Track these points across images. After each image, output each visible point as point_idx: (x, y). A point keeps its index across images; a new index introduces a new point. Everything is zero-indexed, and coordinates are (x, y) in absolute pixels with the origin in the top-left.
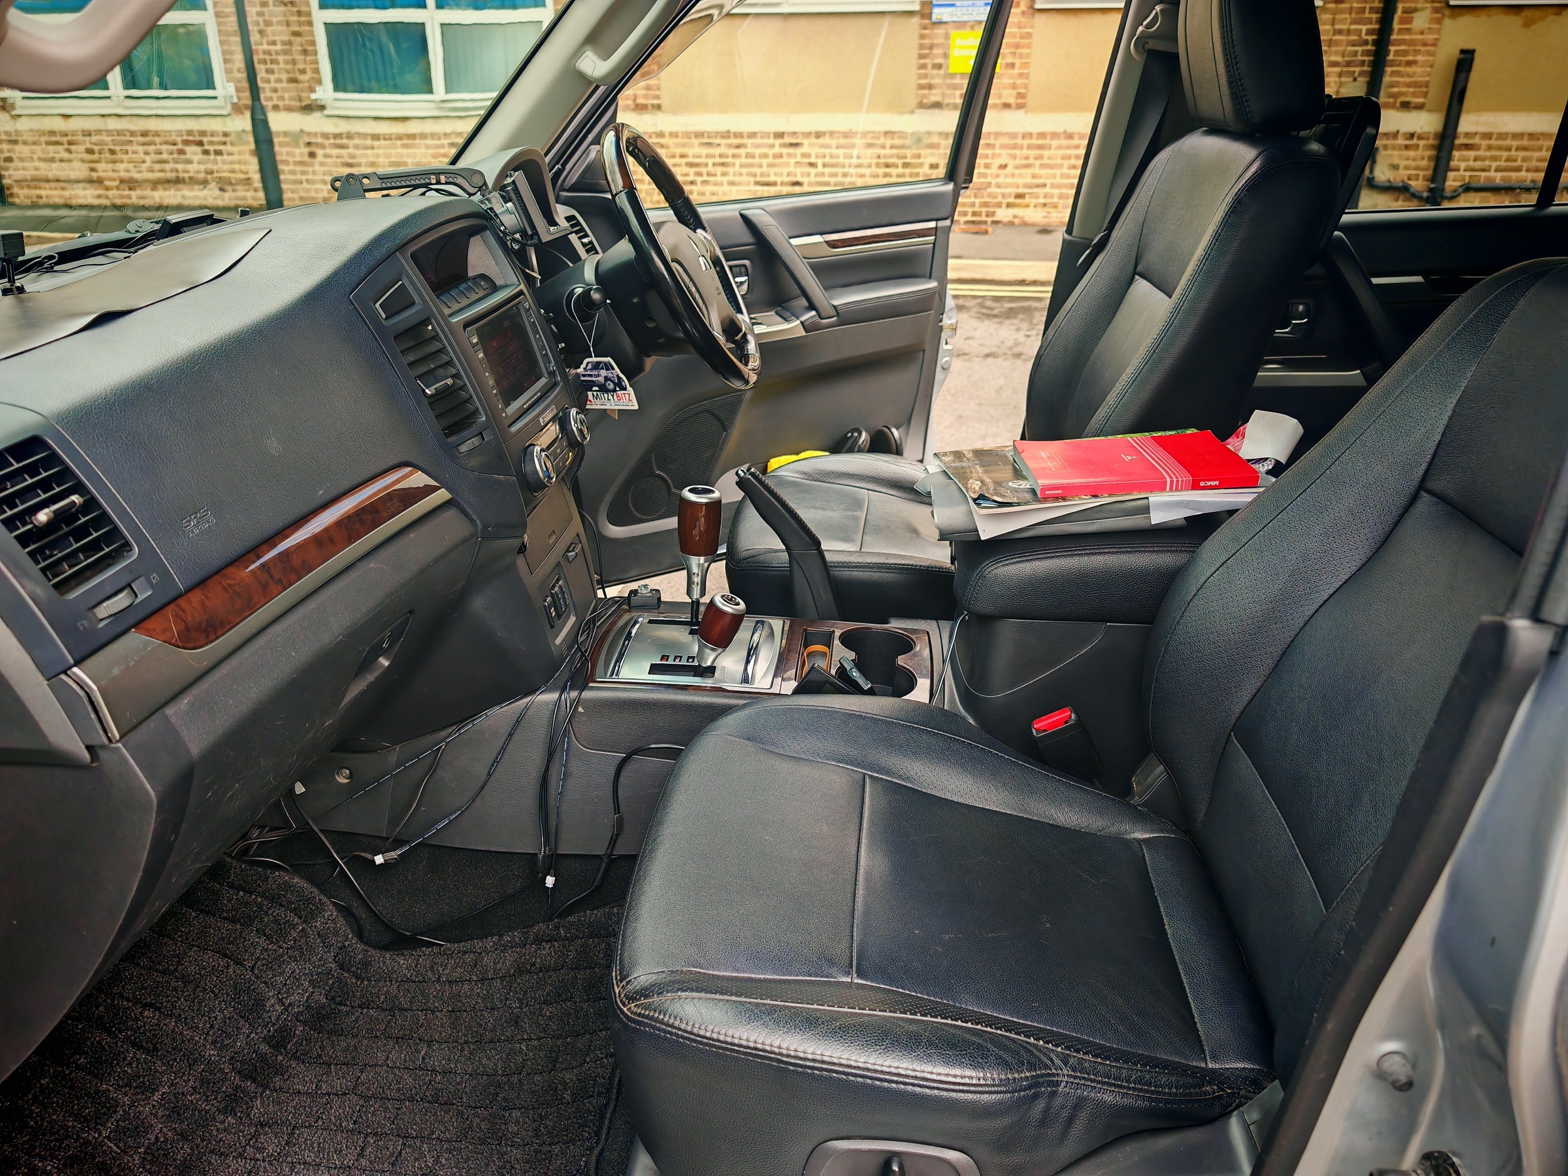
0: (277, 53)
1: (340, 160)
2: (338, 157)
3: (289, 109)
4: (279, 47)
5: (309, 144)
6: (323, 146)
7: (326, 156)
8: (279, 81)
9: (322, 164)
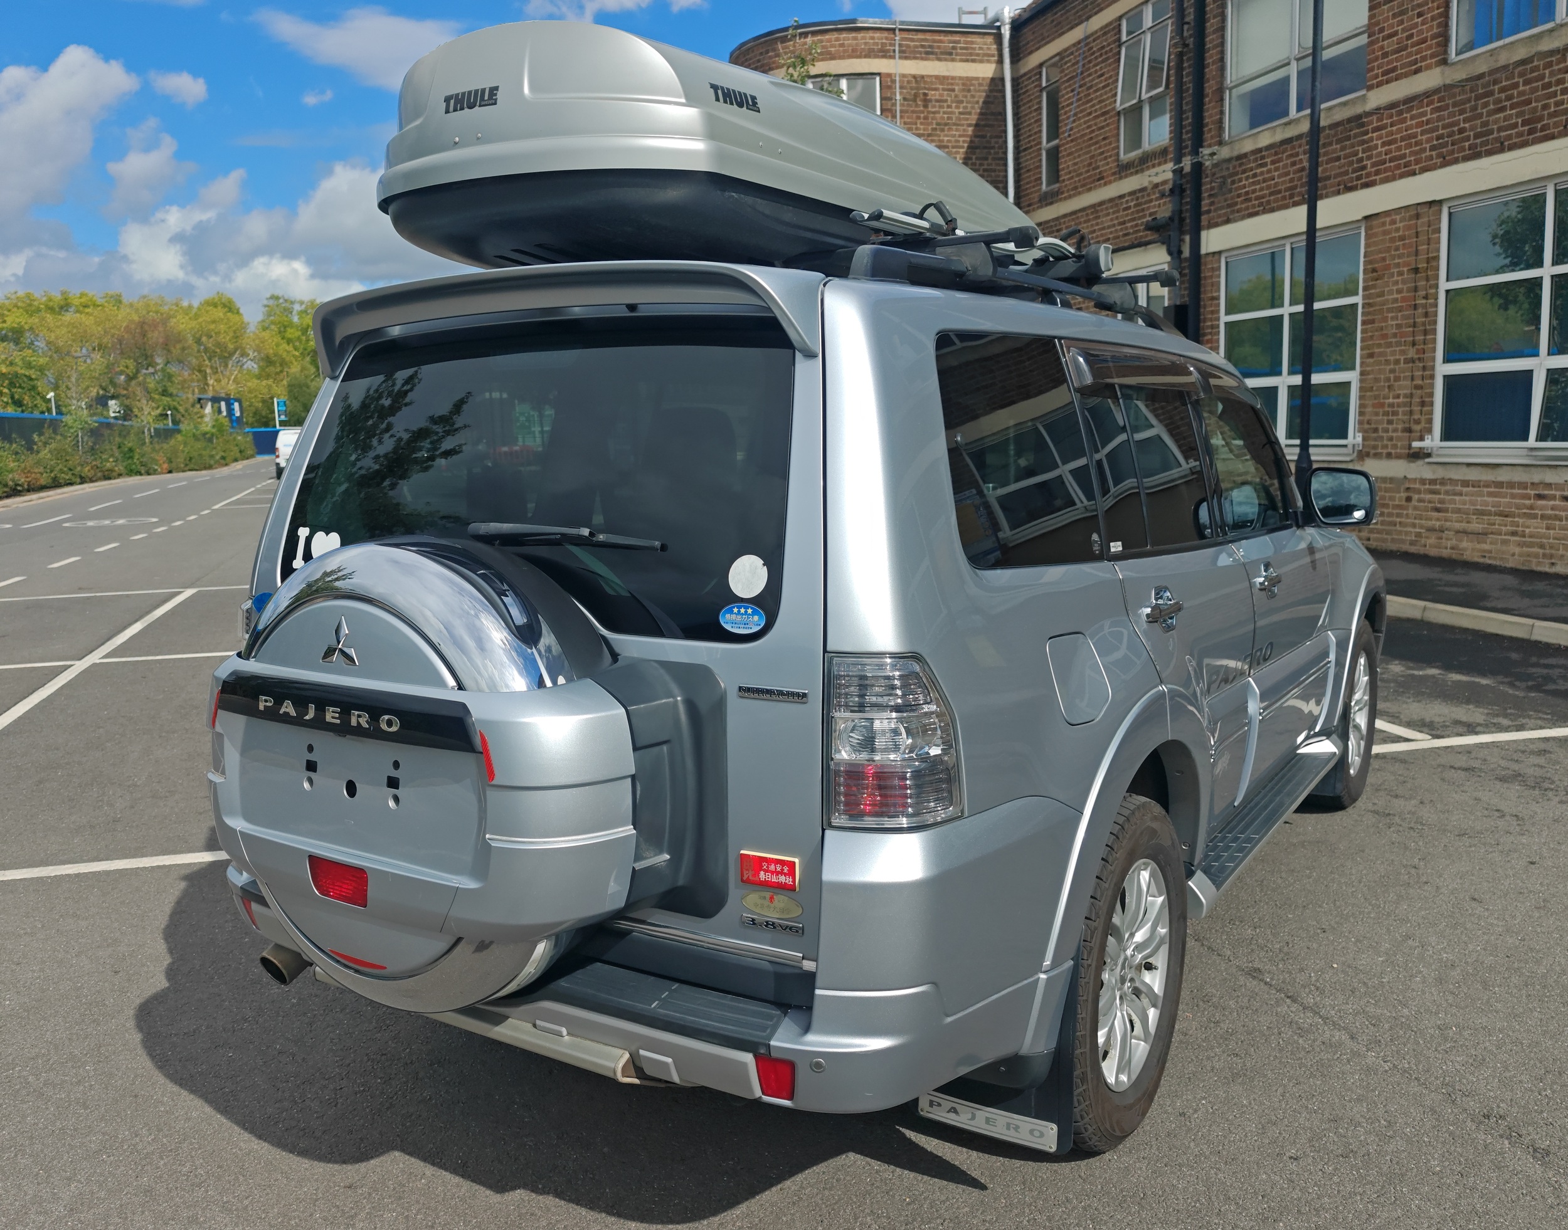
0: (1399, 405)
1: (1430, 505)
2: (1430, 502)
3: (1399, 457)
4: (1401, 400)
5: (1408, 489)
6: (1419, 492)
7: (1420, 500)
8: (1395, 430)
9: (1415, 508)
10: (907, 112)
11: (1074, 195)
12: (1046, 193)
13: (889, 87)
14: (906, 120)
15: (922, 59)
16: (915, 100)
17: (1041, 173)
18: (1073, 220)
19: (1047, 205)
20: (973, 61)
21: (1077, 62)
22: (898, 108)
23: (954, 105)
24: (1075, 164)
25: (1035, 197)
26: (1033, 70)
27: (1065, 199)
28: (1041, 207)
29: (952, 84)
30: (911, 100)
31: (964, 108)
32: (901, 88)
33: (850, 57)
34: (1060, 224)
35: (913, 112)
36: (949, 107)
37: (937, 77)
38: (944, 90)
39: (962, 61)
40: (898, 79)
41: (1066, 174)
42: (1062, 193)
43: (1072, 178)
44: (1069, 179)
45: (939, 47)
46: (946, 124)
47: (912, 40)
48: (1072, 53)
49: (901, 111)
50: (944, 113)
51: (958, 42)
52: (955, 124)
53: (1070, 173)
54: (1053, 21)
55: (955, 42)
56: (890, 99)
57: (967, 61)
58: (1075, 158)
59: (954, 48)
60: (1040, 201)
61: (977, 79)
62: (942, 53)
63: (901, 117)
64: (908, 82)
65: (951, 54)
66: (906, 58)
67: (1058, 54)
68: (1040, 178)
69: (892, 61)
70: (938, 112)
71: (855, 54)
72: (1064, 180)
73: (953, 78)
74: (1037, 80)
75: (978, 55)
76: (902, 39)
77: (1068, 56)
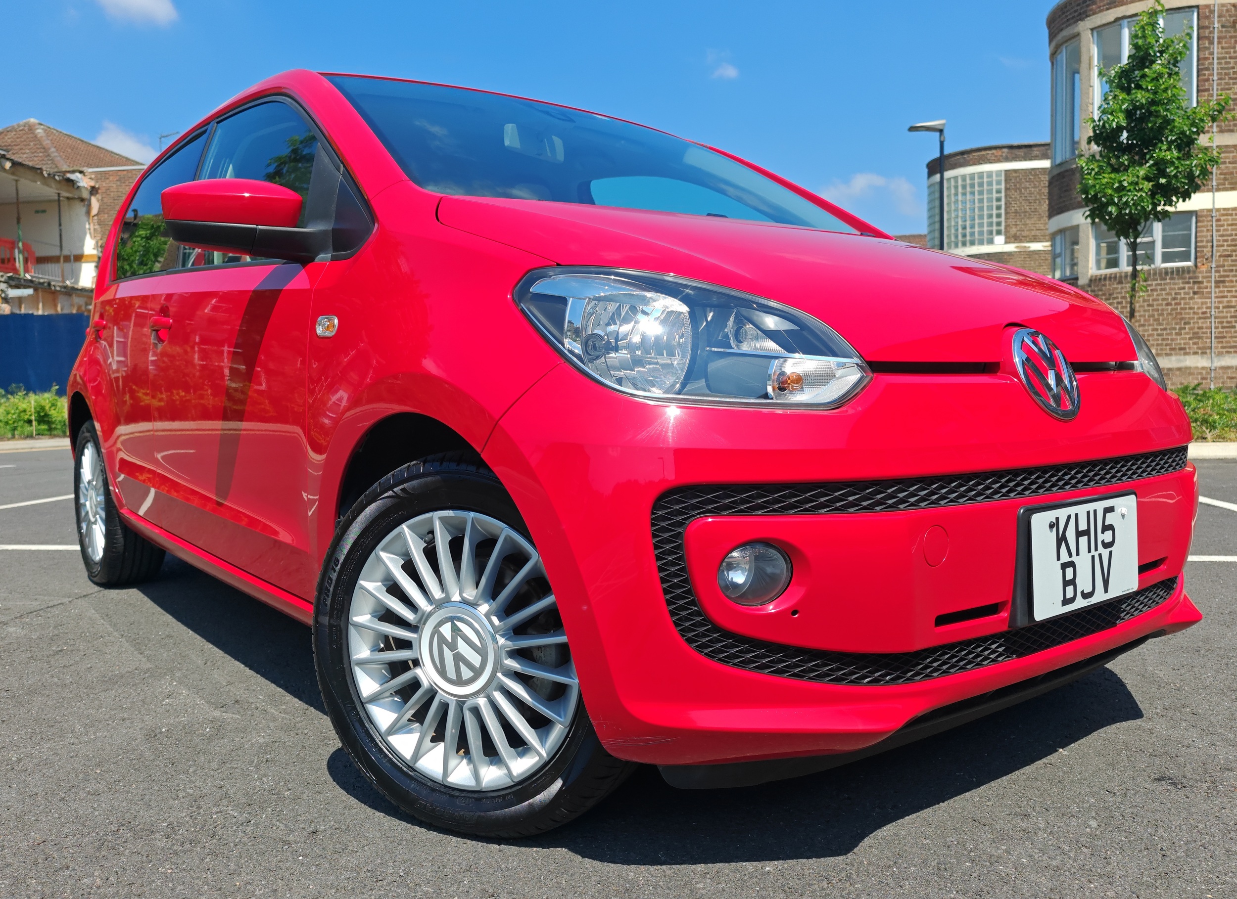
10: (1225, 37)
13: (1207, 17)
14: (1224, 45)
16: (1234, 27)
22: (1216, 35)
30: (1231, 27)
32: (1219, 16)
35: (1230, 37)
40: (1216, 9)
49: (1219, 38)
56: (1208, 27)
63: (1219, 43)
64: (1227, 11)
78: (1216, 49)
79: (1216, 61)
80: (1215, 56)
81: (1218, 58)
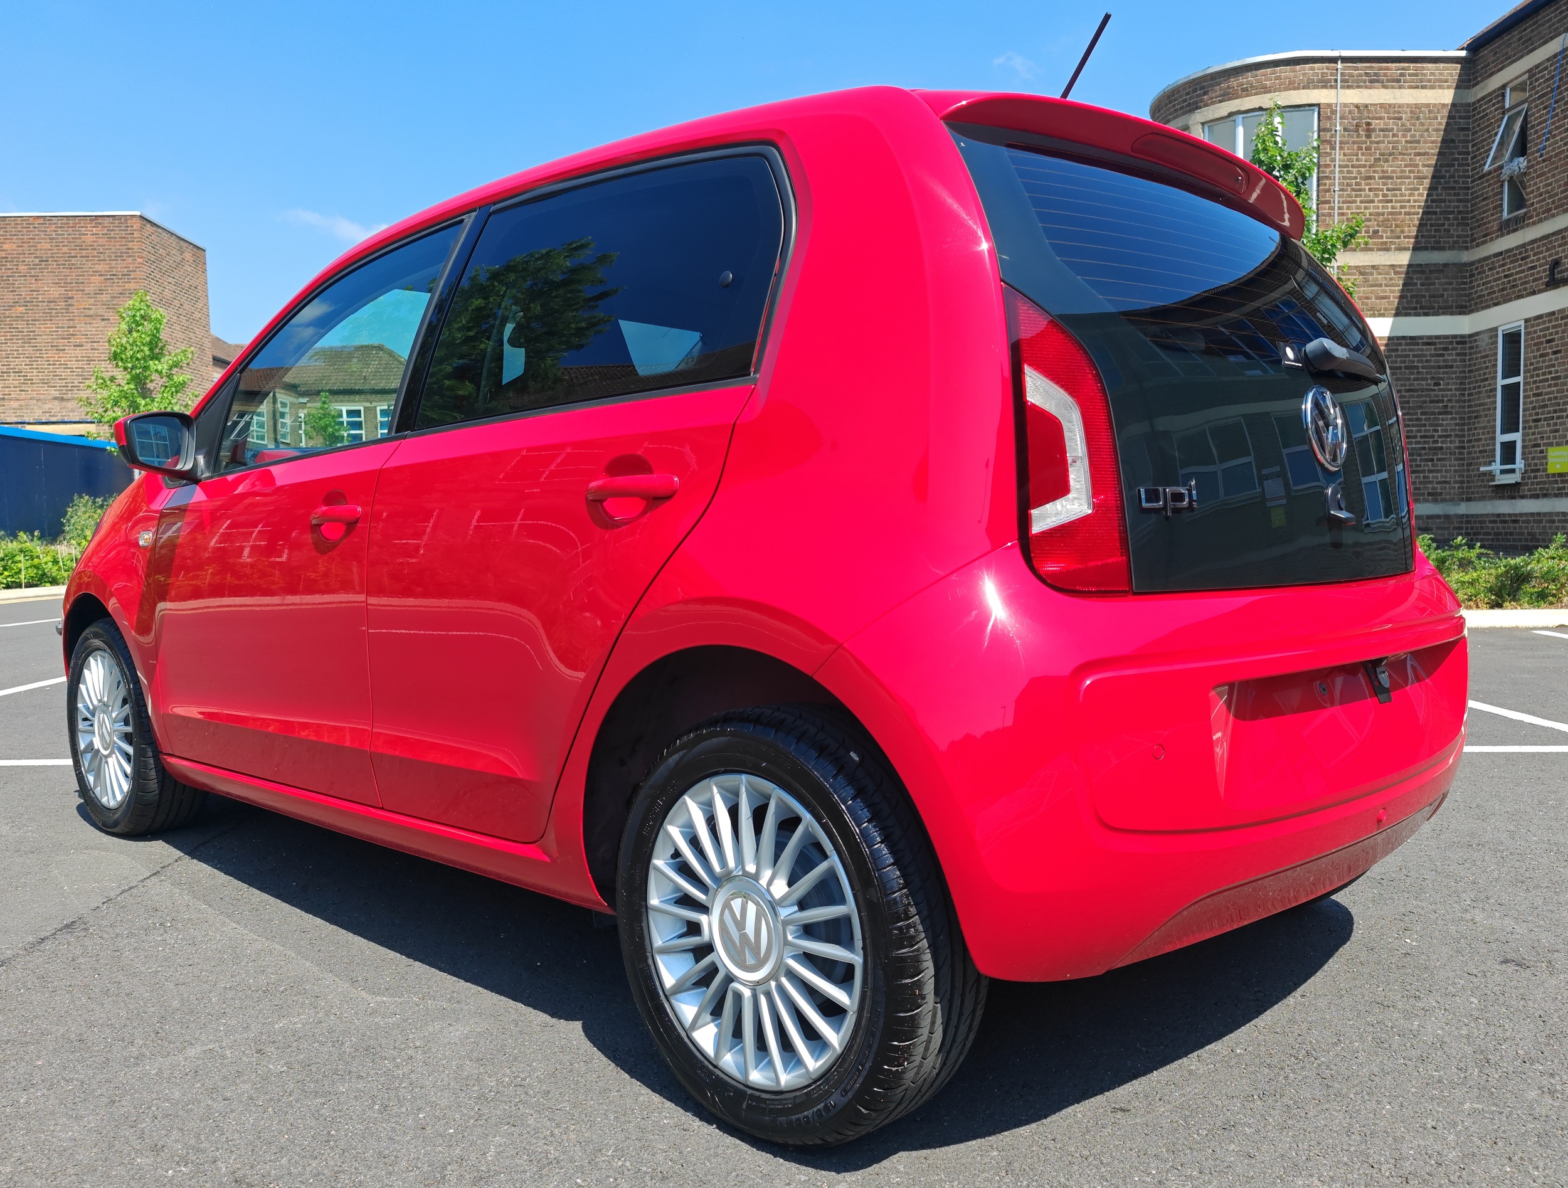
10: (1347, 142)
11: (1546, 219)
12: (1508, 220)
13: (1329, 118)
14: (1346, 151)
15: (1367, 87)
16: (1357, 131)
17: (1502, 199)
18: (1544, 245)
19: (1508, 233)
20: (1423, 87)
21: (1553, 77)
22: (1338, 139)
23: (1400, 134)
24: (1547, 185)
25: (1495, 225)
26: (1494, 91)
27: (1534, 223)
28: (1502, 235)
29: (1399, 112)
30: (1353, 131)
31: (1413, 136)
32: (1341, 119)
33: (1287, 89)
34: (1526, 251)
35: (1354, 143)
36: (1394, 136)
37: (1382, 105)
38: (1389, 118)
39: (1410, 87)
40: (1338, 109)
41: (1535, 197)
42: (1531, 217)
43: (1544, 200)
44: (1538, 202)
45: (1385, 75)
46: (1390, 154)
47: (1356, 69)
48: (1546, 68)
49: (1341, 143)
50: (1389, 142)
51: (1408, 69)
52: (1401, 154)
53: (1541, 195)
54: (1521, 38)
55: (1403, 69)
56: (1329, 130)
57: (1417, 87)
58: (1548, 179)
59: (1402, 75)
60: (1500, 229)
61: (1428, 105)
62: (1388, 81)
63: (1341, 148)
64: (1350, 112)
65: (1398, 81)
66: (1349, 87)
67: (1529, 71)
68: (1501, 205)
69: (1333, 91)
70: (1383, 142)
71: (1293, 86)
72: (1533, 204)
73: (1400, 106)
74: (1498, 102)
75: (1429, 81)
76: (1344, 68)
77: (1542, 71)
78: (1338, 155)
79: (1337, 169)
80: (1337, 163)
81: (1340, 166)
